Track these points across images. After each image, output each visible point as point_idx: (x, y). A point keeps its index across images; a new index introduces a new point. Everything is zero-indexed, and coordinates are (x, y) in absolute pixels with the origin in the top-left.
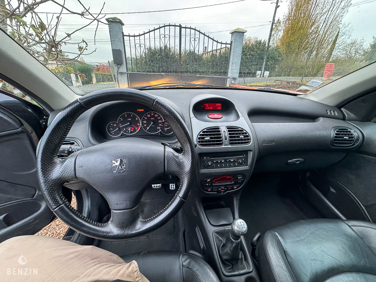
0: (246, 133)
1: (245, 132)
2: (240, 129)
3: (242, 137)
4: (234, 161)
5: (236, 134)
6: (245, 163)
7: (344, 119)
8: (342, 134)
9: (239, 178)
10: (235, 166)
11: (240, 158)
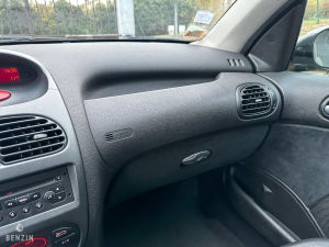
0: (55, 126)
1: (50, 122)
2: (37, 118)
3: (39, 136)
4: (31, 199)
5: (27, 131)
6: (66, 195)
7: (254, 71)
8: (253, 96)
9: (58, 235)
10: (36, 211)
11: (46, 189)
